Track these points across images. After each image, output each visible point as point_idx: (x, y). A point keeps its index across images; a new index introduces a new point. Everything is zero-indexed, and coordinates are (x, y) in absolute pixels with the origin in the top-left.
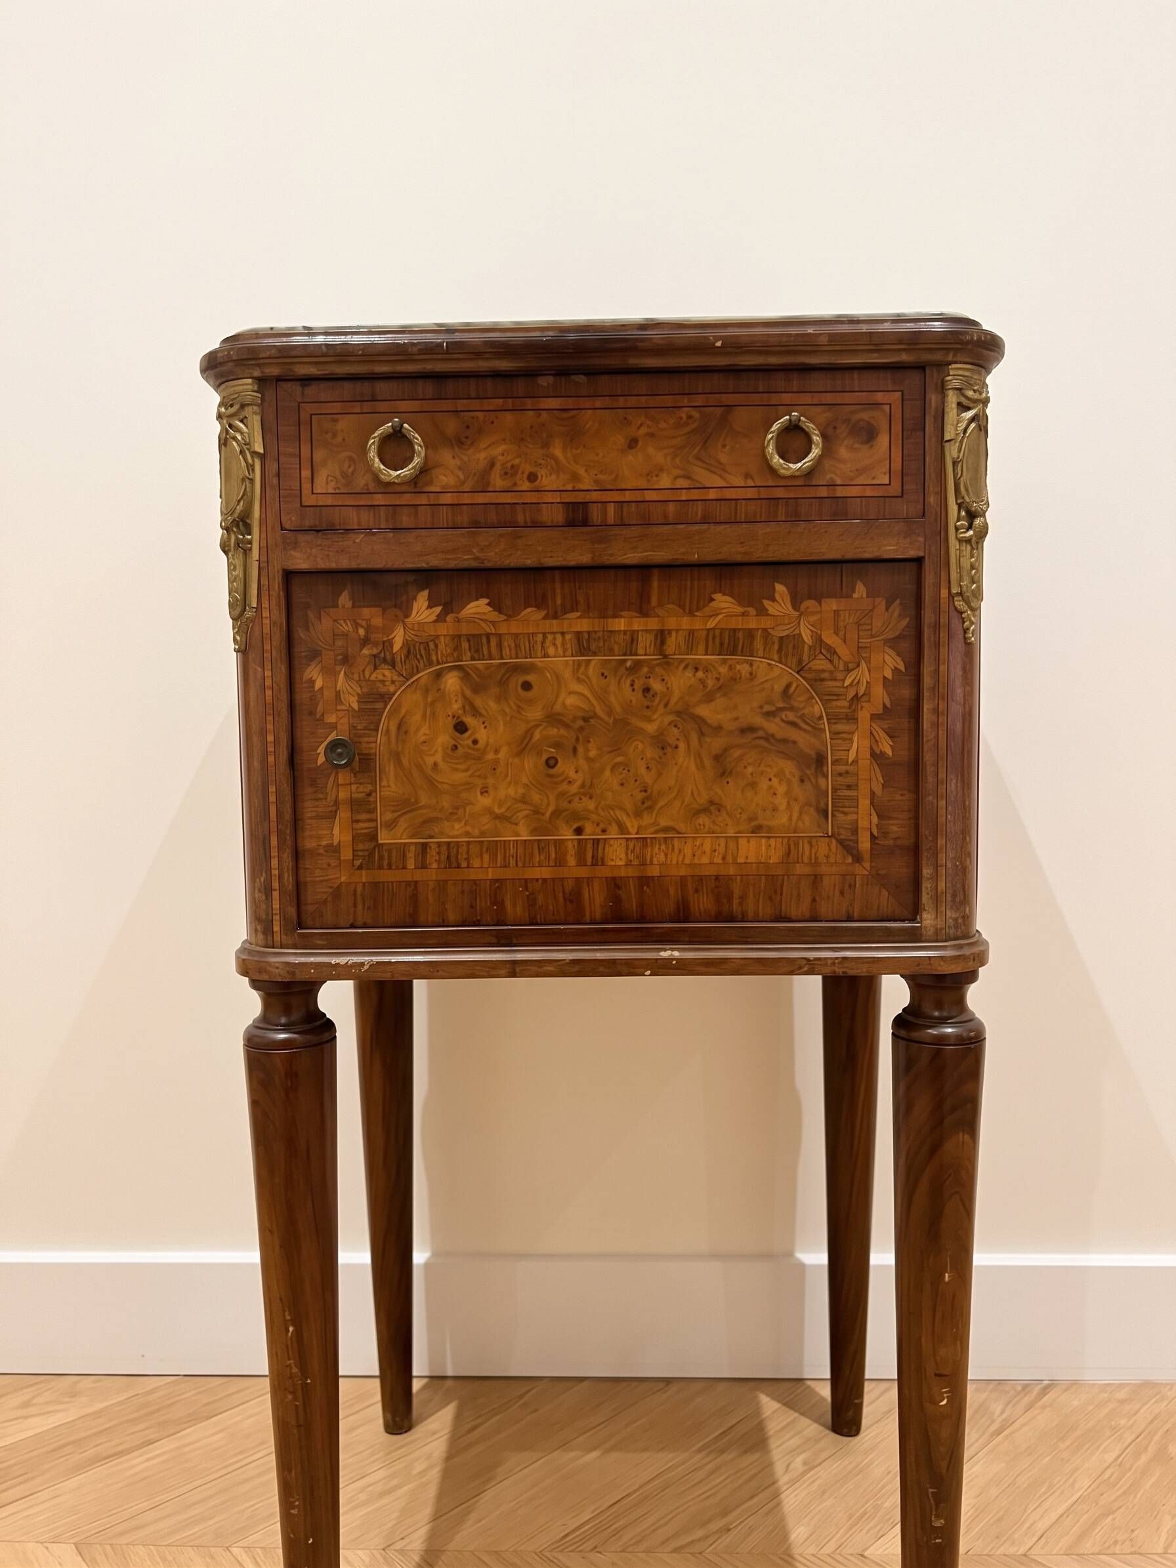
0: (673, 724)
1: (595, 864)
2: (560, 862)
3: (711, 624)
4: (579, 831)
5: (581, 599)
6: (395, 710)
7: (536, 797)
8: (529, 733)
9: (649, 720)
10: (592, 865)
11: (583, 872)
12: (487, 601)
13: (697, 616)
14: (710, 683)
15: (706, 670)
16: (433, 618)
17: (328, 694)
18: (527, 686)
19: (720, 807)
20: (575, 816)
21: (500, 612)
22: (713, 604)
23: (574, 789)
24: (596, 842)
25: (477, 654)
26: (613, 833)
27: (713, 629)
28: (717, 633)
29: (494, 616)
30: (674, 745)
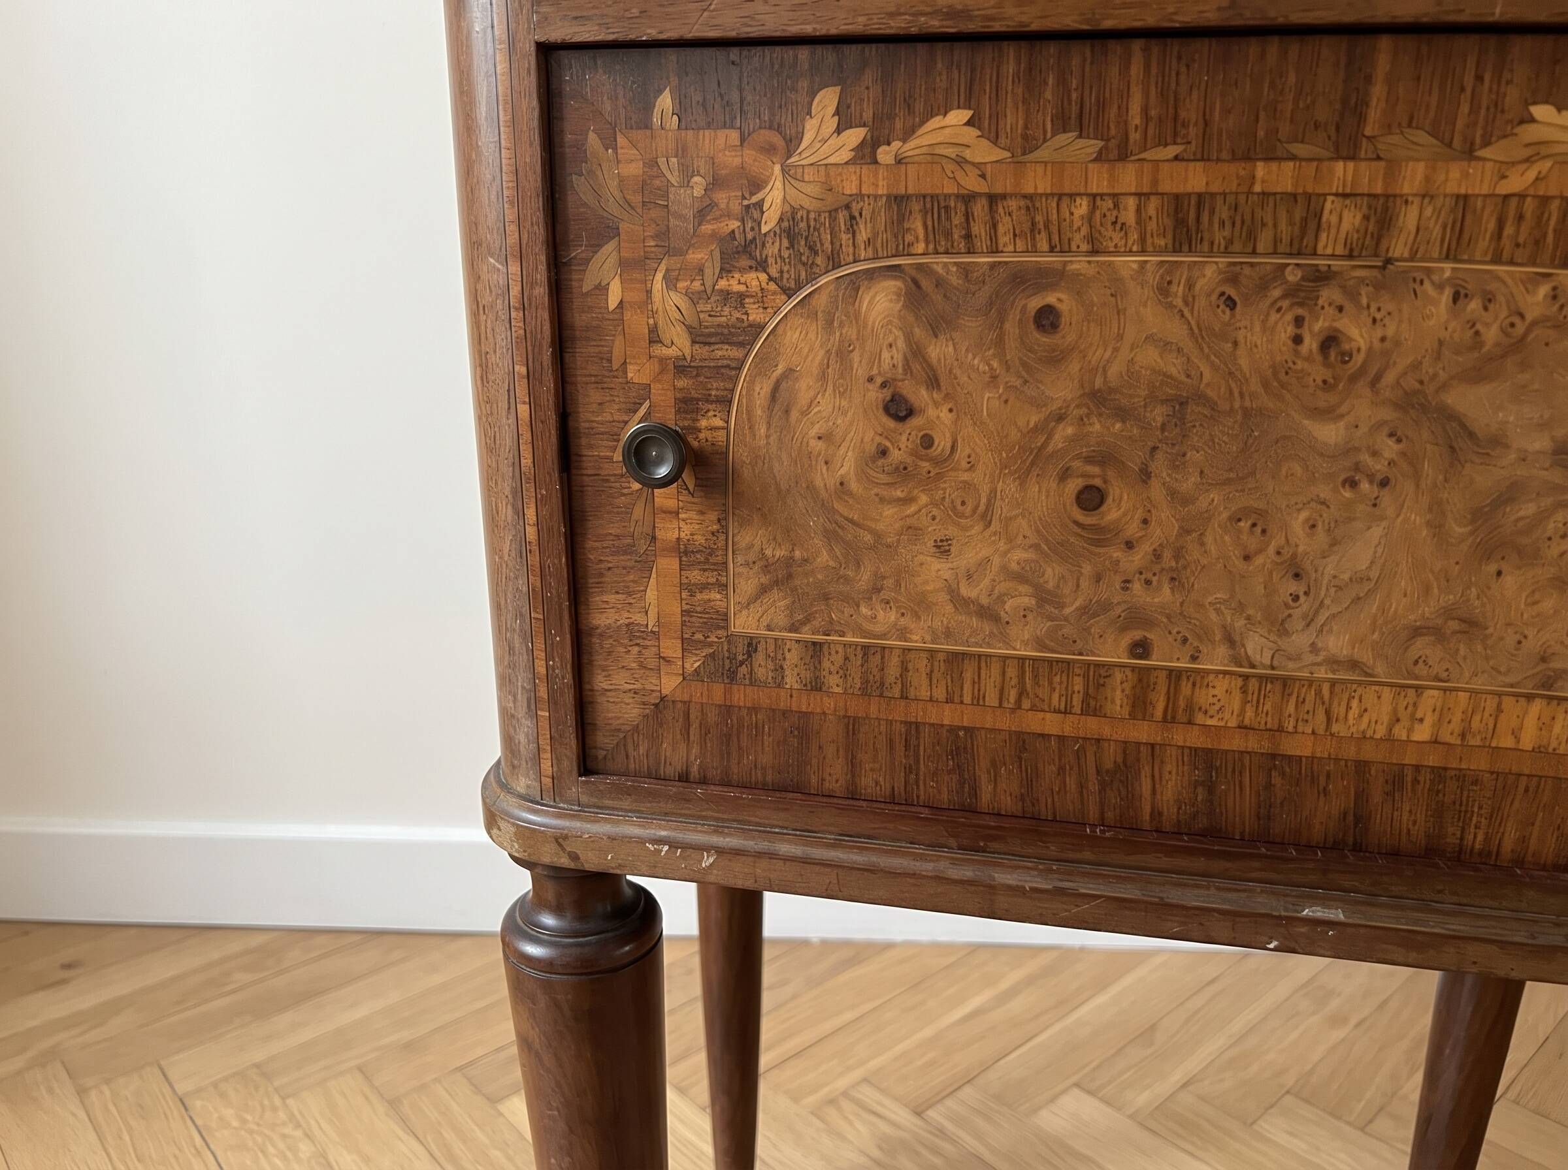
0: (1386, 430)
1: (1169, 719)
2: (1091, 707)
3: (1516, 182)
4: (1141, 648)
5: (1190, 111)
6: (765, 361)
7: (1051, 574)
8: (1044, 428)
9: (1327, 414)
10: (1165, 720)
11: (1142, 732)
12: (966, 114)
13: (1484, 159)
14: (1491, 335)
15: (1488, 300)
16: (845, 155)
17: (637, 323)
18: (1047, 319)
19: (1471, 626)
20: (1136, 618)
21: (995, 142)
22: (1529, 133)
23: (1138, 558)
24: (1175, 676)
25: (939, 239)
26: (1216, 659)
27: (1522, 196)
28: (1529, 205)
29: (984, 152)
30: (1379, 477)
